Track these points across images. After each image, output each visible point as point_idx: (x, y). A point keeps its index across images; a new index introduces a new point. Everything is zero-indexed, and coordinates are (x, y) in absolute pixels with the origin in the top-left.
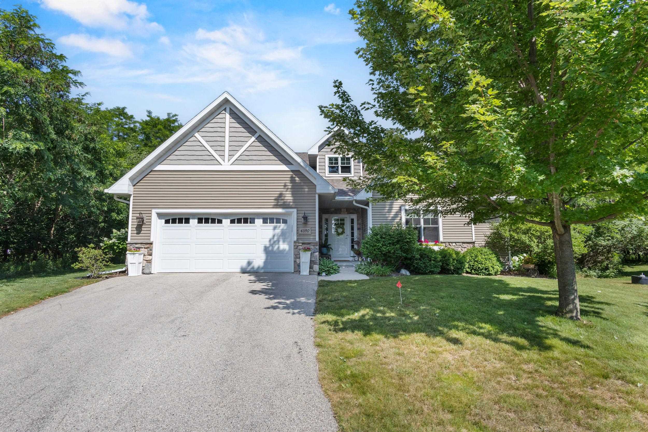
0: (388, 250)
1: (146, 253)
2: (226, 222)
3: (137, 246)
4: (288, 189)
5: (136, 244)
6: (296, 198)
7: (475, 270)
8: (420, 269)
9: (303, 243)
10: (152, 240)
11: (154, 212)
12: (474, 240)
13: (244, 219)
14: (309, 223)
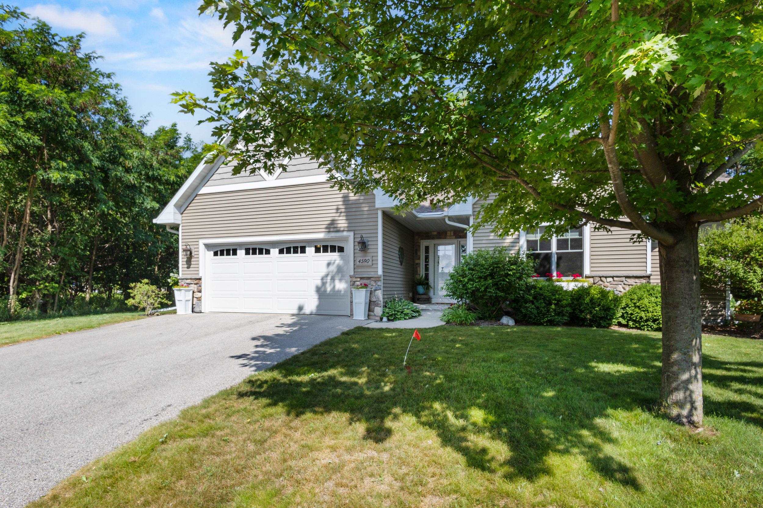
0: (476, 287)
1: (196, 290)
2: (274, 252)
3: (188, 281)
4: (341, 212)
5: (187, 279)
6: (352, 221)
7: (635, 321)
8: (530, 318)
9: (361, 278)
10: (200, 275)
11: (202, 242)
12: (649, 272)
13: (294, 247)
14: (369, 251)
